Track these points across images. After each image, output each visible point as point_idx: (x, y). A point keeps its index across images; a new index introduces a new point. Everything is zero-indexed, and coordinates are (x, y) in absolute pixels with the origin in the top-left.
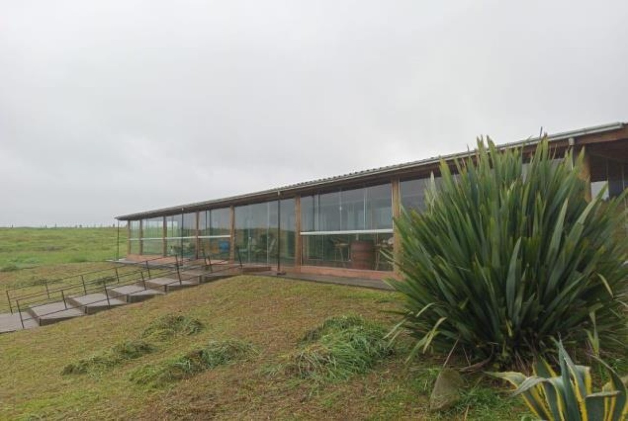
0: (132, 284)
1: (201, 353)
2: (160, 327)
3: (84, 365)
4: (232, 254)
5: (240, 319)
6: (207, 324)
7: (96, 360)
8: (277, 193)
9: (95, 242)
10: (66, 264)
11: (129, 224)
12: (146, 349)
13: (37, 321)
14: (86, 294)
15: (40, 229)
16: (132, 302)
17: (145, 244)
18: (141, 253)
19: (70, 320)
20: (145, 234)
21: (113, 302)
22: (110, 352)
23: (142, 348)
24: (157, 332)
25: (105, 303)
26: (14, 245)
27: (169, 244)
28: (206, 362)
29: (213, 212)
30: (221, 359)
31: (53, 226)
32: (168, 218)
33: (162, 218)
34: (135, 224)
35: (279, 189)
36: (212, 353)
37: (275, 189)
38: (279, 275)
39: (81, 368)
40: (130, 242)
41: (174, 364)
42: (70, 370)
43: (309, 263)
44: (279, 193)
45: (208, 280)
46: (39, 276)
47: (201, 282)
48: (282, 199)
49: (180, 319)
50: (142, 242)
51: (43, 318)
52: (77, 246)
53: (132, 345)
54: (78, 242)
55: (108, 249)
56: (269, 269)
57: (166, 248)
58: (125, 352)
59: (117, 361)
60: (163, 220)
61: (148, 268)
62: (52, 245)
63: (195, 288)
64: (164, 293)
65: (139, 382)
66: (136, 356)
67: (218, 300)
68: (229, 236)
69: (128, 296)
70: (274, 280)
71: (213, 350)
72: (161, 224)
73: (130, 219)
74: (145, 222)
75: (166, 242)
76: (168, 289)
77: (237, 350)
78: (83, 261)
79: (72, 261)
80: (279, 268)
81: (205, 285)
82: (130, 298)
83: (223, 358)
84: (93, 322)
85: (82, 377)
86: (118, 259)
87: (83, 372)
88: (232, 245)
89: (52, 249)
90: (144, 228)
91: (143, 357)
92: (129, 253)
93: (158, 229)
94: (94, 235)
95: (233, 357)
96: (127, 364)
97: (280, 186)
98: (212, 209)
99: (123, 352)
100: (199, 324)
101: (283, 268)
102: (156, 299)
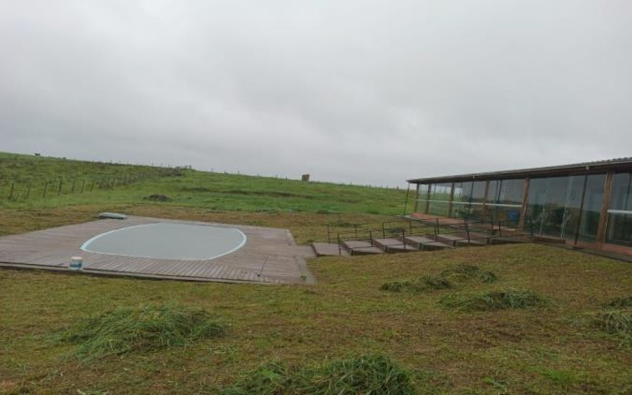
0: (421, 236)
1: (503, 295)
2: (457, 272)
3: (398, 286)
4: (521, 223)
5: (533, 279)
6: (500, 277)
7: (407, 284)
8: (585, 167)
9: (383, 199)
10: (364, 214)
11: (418, 187)
12: (446, 285)
13: (349, 251)
14: (384, 238)
15: (341, 185)
16: (424, 250)
17: (431, 206)
18: (427, 213)
19: (376, 255)
20: (432, 197)
21: (408, 247)
22: (417, 281)
23: (443, 283)
24: (454, 274)
25: (402, 247)
26: (322, 195)
27: (454, 209)
28: (508, 303)
29: (504, 181)
30: (521, 304)
31: (349, 184)
32: (456, 184)
33: (451, 184)
34: (424, 188)
35: (588, 164)
36: (513, 297)
37: (583, 164)
38: (575, 249)
39: (395, 288)
40: (417, 202)
41: (478, 298)
42: (386, 288)
43: (611, 242)
44: (587, 168)
45: (495, 243)
46: (344, 220)
47: (488, 243)
48: (590, 174)
49: (475, 268)
50: (428, 204)
51: (355, 250)
52: (370, 201)
53: (435, 279)
54: (371, 198)
55: (393, 206)
56: (564, 242)
57: (451, 210)
58: (430, 283)
59: (423, 289)
60: (451, 186)
61: (437, 226)
62: (349, 198)
63: (482, 247)
64: (453, 247)
65: (448, 305)
66: (438, 289)
67: (508, 260)
68: (520, 206)
69: (421, 244)
70: (570, 253)
71: (515, 295)
72: (449, 190)
73: (419, 182)
74: (433, 186)
75: (451, 205)
76: (456, 244)
77: (537, 300)
78: (376, 213)
79: (367, 212)
80: (576, 243)
81: (492, 246)
82: (422, 247)
83: (523, 303)
84: (395, 259)
85: (397, 293)
86: (405, 214)
87: (397, 290)
88: (523, 215)
89: (350, 201)
90: (432, 193)
91: (443, 291)
92: (415, 211)
93: (445, 194)
94: (382, 194)
95: (534, 305)
96: (431, 292)
97: (590, 161)
98: (504, 179)
99: (428, 282)
100: (493, 276)
101: (580, 244)
102: (446, 250)
